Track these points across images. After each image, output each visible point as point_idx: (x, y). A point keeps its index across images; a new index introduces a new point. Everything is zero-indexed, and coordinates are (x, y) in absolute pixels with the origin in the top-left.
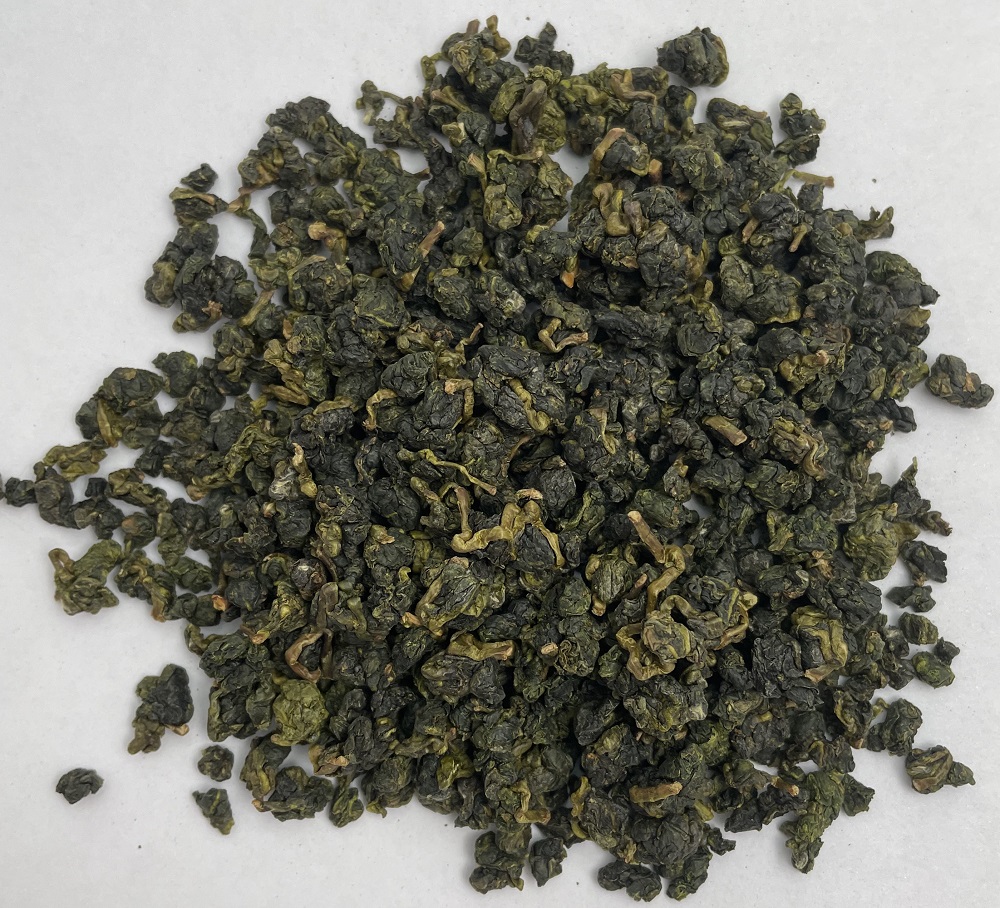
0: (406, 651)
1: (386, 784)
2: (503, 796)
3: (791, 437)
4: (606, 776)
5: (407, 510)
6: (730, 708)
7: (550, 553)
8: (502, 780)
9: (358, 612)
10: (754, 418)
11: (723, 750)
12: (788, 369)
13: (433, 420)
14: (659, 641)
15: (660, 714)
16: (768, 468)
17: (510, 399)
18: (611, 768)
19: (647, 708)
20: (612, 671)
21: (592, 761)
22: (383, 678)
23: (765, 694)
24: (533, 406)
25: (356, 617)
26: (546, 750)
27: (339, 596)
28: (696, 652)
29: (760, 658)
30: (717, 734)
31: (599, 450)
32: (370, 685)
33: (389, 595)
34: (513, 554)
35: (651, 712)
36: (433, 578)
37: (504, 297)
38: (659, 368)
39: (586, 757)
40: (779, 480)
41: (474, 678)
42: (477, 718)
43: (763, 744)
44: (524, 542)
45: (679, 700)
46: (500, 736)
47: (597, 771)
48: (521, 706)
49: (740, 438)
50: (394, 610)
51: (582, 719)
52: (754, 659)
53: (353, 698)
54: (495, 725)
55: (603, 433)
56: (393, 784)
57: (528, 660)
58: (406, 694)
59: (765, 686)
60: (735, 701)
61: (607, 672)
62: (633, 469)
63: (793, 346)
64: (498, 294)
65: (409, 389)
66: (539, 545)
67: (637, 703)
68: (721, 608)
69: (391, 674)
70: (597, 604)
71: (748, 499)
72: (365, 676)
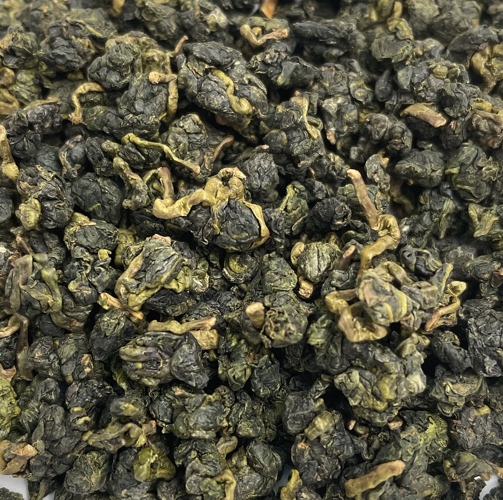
0: (103, 326)
1: (78, 482)
2: (206, 487)
3: (491, 115)
4: (318, 470)
5: (109, 196)
6: (448, 389)
7: (254, 222)
8: (204, 470)
9: (53, 283)
10: (453, 95)
11: (443, 443)
12: (479, 61)
13: (137, 107)
14: (376, 297)
15: (375, 388)
16: (469, 150)
17: (212, 83)
18: (325, 459)
19: (361, 381)
20: (322, 338)
21: (302, 452)
22: (80, 368)
23: (485, 371)
24: (235, 93)
25: (51, 291)
26: (252, 445)
27: (33, 267)
28: (411, 315)
29: (476, 334)
30: (434, 424)
31: (301, 134)
32: (65, 372)
33: (86, 267)
34: (216, 226)
35: (365, 386)
36: (134, 253)
37: (207, 12)
38: (356, 72)
39: (296, 447)
40: (480, 163)
41: (175, 356)
42: (179, 403)
43: (484, 437)
44: (227, 214)
45: (395, 367)
46: (202, 420)
47: (309, 464)
48: (226, 396)
49: (440, 121)
50: (91, 285)
51: (291, 404)
52: (470, 336)
53: (46, 388)
54: (197, 408)
55: (305, 115)
56: (86, 482)
57: (233, 344)
58: (104, 386)
59: (484, 362)
60: (453, 383)
61: (317, 338)
62: (334, 169)
63: (484, 35)
64: (202, 9)
65: (114, 78)
66: (242, 215)
67: (349, 377)
68: (434, 279)
69: (89, 366)
70: (304, 284)
71: (449, 193)
72: (60, 364)
